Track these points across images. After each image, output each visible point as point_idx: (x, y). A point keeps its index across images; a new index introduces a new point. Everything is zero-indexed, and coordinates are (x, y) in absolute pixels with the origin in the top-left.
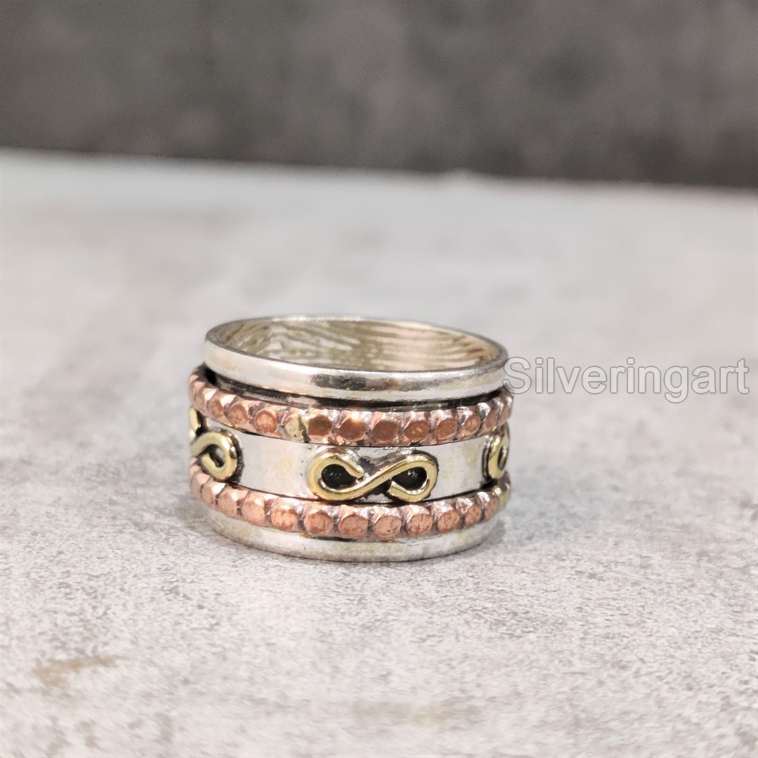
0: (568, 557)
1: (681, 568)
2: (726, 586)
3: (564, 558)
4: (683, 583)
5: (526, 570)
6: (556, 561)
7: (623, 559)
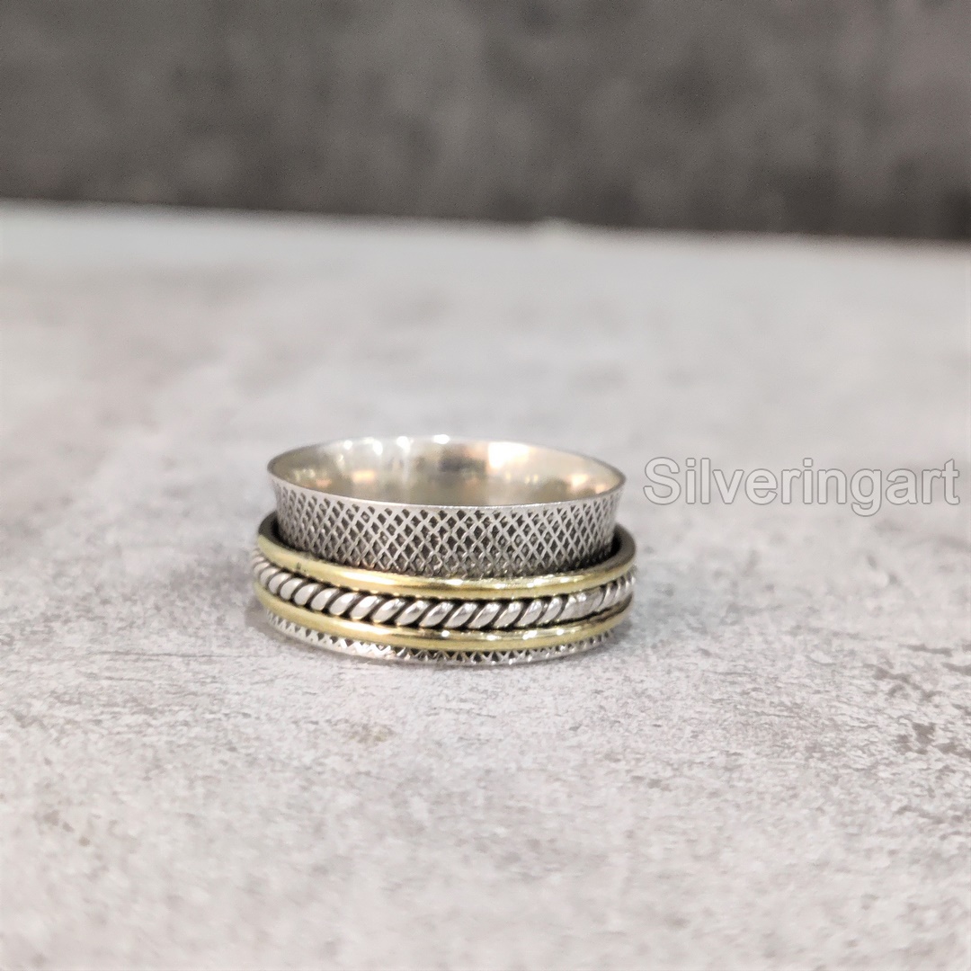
0: (624, 758)
1: (782, 770)
2: (842, 797)
3: (620, 757)
4: (782, 792)
5: (563, 776)
6: (607, 762)
7: (702, 758)
